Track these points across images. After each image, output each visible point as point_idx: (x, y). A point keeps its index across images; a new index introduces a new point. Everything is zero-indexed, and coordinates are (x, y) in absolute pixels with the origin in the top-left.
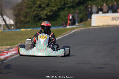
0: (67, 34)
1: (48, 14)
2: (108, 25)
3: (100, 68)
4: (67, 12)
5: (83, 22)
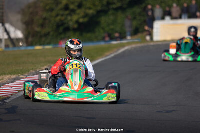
0: (113, 55)
1: (81, 20)
3: (168, 111)
4: (112, 18)
5: (140, 35)
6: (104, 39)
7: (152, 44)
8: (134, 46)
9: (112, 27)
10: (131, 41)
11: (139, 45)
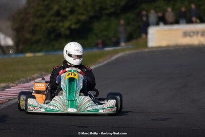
0: (106, 62)
1: (73, 27)
2: (177, 45)
3: (162, 120)
4: (105, 23)
5: (134, 42)
6: (96, 46)
7: (146, 50)
8: (127, 52)
9: (105, 33)
10: (125, 47)
11: (133, 51)
